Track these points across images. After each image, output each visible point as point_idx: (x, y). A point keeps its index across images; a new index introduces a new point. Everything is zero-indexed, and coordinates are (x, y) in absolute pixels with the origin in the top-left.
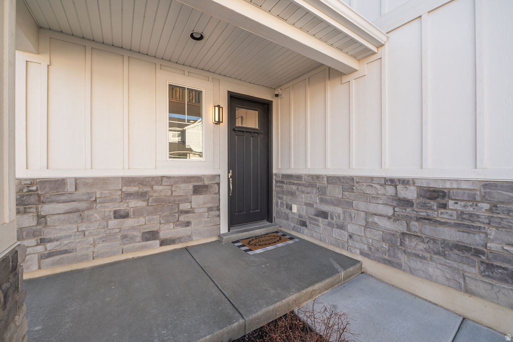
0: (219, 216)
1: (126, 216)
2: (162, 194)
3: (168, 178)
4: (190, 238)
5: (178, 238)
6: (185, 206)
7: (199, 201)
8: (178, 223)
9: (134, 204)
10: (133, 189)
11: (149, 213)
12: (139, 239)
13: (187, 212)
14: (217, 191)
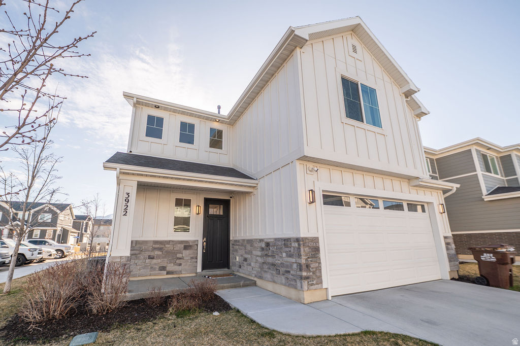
0: (197, 262)
1: (153, 258)
2: (169, 249)
3: (173, 241)
4: (180, 272)
5: (175, 272)
6: (179, 255)
7: (186, 253)
8: (175, 264)
9: (157, 253)
10: (157, 246)
11: (163, 258)
12: (157, 270)
13: (180, 259)
14: (196, 249)
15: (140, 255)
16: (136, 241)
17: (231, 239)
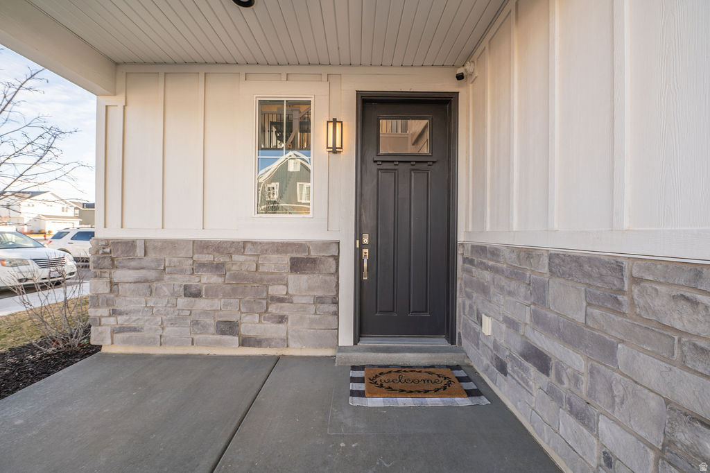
0: (336, 314)
1: (197, 295)
2: (244, 268)
3: (254, 243)
4: (285, 342)
5: (267, 340)
6: (277, 290)
7: (299, 283)
8: (264, 315)
9: (209, 278)
10: (207, 258)
11: (227, 295)
12: (212, 329)
13: (281, 300)
14: (333, 270)
15: (159, 284)
16: (145, 241)
17: (461, 238)
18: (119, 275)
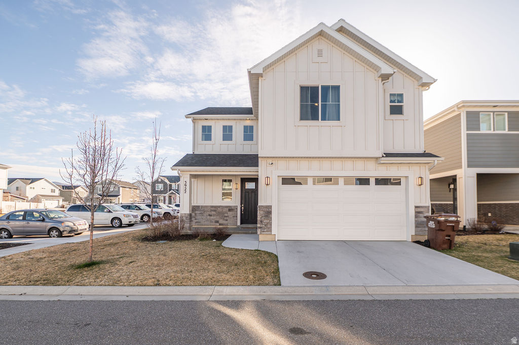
0: (237, 219)
1: (211, 216)
2: (220, 211)
3: (221, 206)
4: (227, 225)
5: (224, 224)
7: (230, 213)
8: (224, 219)
9: (213, 213)
10: (213, 209)
11: (217, 216)
12: (214, 222)
13: (227, 217)
14: (236, 211)
15: (204, 214)
18: (196, 212)
